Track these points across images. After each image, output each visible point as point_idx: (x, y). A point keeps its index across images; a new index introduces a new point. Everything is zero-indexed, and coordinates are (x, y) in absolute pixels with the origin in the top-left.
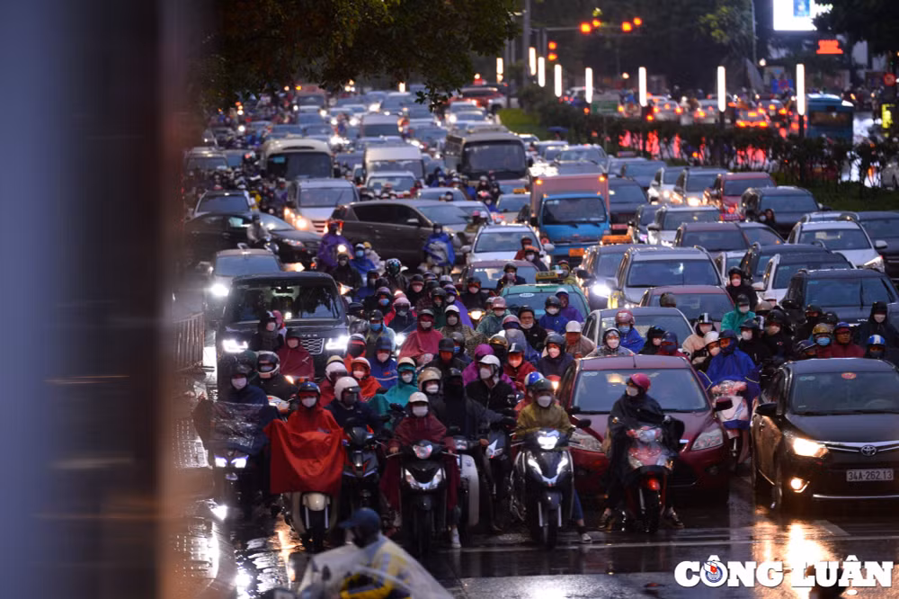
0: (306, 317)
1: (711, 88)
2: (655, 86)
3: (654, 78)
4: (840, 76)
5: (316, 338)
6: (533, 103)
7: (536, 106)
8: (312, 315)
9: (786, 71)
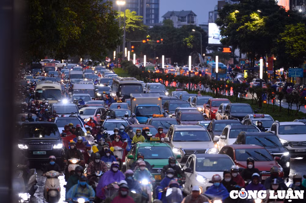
0: (47, 137)
1: (186, 63)
2: (167, 62)
3: (167, 59)
4: (230, 60)
5: (50, 144)
6: (126, 66)
7: (127, 68)
8: (49, 136)
9: (212, 58)
